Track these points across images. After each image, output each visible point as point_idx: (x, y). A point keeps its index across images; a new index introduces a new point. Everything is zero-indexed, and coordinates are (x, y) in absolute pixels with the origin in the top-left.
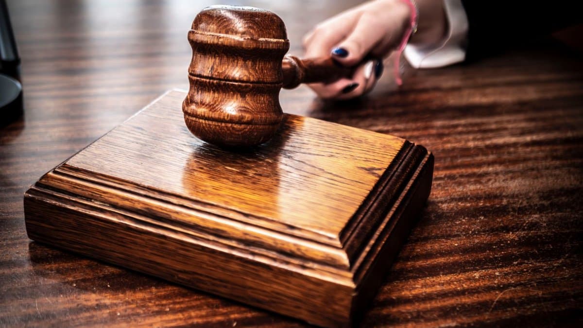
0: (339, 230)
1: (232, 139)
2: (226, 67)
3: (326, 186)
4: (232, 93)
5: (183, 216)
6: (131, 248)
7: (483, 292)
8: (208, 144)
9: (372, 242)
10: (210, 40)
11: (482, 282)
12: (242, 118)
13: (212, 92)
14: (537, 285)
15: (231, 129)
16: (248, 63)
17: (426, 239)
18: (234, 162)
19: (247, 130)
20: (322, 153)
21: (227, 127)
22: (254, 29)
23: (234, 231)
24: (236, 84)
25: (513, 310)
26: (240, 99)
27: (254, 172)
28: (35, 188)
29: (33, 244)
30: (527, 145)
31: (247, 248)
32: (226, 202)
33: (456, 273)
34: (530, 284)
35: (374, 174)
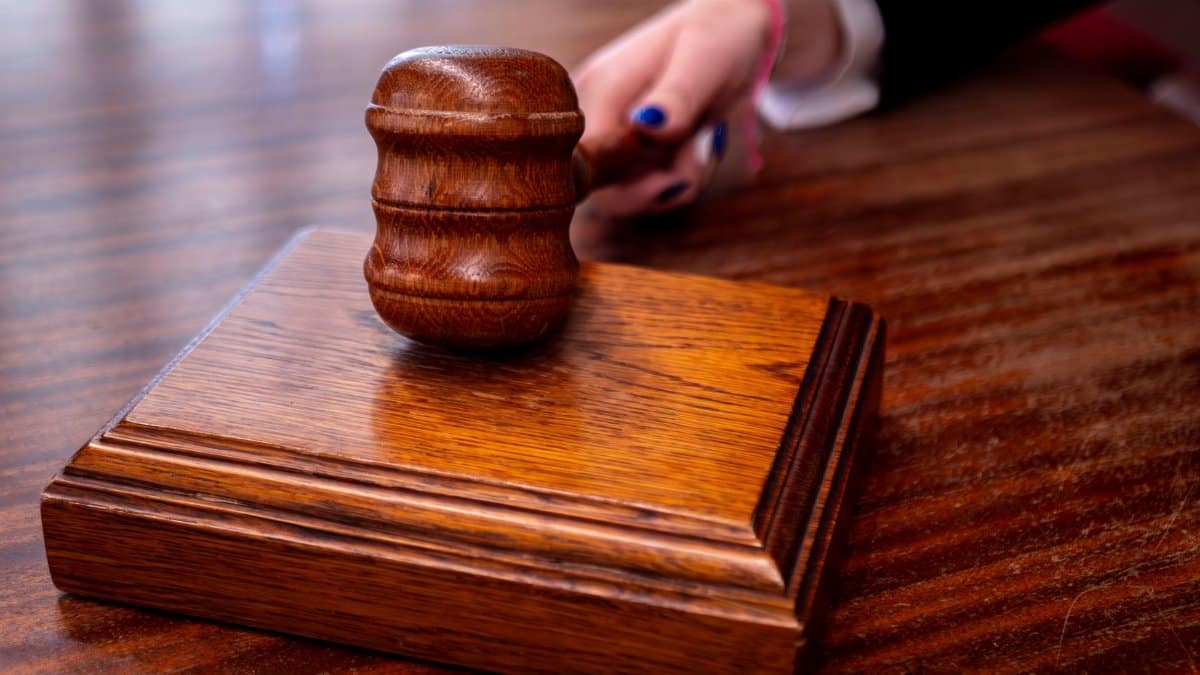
0: (750, 509)
1: (485, 333)
2: (463, 181)
3: (695, 413)
4: (478, 235)
5: (406, 511)
6: (294, 590)
7: (1035, 603)
8: (421, 344)
9: (813, 526)
10: (424, 128)
11: (1029, 580)
12: (505, 287)
13: (434, 236)
14: (1140, 574)
15: (482, 313)
16: (509, 170)
17: (895, 499)
18: (488, 380)
19: (515, 312)
20: (668, 342)
21: (473, 309)
22: (517, 97)
23: (523, 533)
24: (487, 215)
25: (1106, 635)
26: (495, 245)
27: (537, 399)
28: (62, 480)
29: (67, 601)
30: (1046, 274)
31: (557, 567)
32: (496, 473)
33: (972, 566)
34: (1126, 574)
35: (785, 377)
